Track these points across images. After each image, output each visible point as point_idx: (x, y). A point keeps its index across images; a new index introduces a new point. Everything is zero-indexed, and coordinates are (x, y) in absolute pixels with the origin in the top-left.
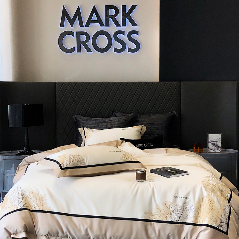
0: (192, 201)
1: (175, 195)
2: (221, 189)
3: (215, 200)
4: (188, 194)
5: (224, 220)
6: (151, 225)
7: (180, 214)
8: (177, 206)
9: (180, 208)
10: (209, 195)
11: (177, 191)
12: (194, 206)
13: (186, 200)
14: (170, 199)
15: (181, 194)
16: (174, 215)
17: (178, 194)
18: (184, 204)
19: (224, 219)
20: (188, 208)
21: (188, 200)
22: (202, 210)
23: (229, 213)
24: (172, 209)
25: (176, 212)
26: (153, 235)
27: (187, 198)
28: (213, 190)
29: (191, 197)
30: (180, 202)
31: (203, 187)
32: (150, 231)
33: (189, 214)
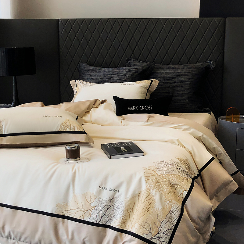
0: (123, 195)
1: (102, 185)
2: (173, 183)
3: (157, 198)
4: (120, 185)
5: (164, 229)
6: (63, 222)
7: (103, 213)
8: (100, 202)
9: (104, 204)
10: (148, 189)
11: (105, 180)
12: (124, 204)
13: (115, 194)
14: (94, 189)
15: (110, 185)
16: (94, 212)
17: (105, 184)
18: (111, 200)
19: (166, 228)
20: (116, 205)
21: (117, 194)
22: (135, 211)
23: (177, 220)
24: (93, 205)
25: (98, 210)
26: (64, 237)
27: (116, 191)
28: (158, 184)
29: (122, 190)
30: (106, 195)
31: (143, 177)
32: (61, 231)
33: (116, 215)
